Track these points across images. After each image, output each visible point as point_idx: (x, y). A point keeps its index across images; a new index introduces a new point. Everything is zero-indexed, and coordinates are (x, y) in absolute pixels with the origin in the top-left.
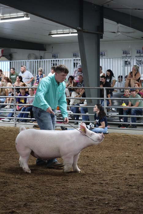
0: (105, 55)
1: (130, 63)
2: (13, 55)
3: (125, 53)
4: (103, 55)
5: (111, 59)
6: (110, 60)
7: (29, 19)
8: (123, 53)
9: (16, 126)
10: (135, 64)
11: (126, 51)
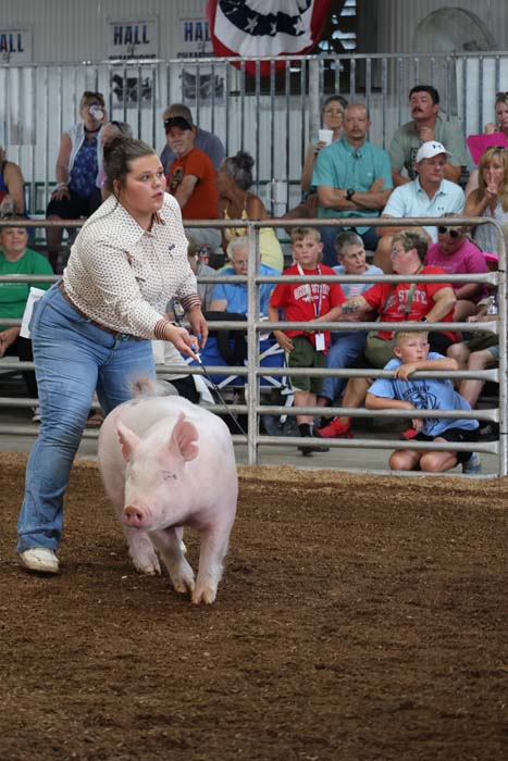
0: (20, 50)
1: (148, 91)
3: (126, 36)
4: (12, 50)
5: (28, 72)
6: (21, 77)
8: (116, 35)
10: (177, 98)
11: (129, 28)
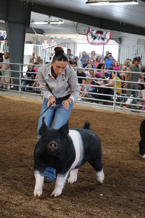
2: (122, 40)
7: (137, 3)
9: (114, 110)
